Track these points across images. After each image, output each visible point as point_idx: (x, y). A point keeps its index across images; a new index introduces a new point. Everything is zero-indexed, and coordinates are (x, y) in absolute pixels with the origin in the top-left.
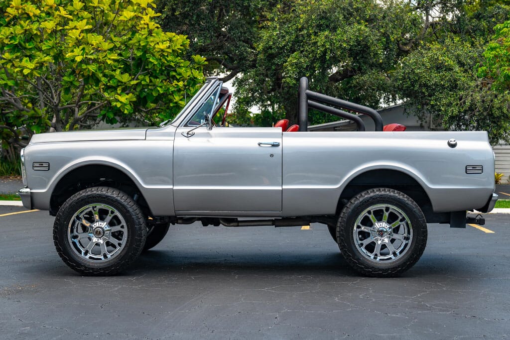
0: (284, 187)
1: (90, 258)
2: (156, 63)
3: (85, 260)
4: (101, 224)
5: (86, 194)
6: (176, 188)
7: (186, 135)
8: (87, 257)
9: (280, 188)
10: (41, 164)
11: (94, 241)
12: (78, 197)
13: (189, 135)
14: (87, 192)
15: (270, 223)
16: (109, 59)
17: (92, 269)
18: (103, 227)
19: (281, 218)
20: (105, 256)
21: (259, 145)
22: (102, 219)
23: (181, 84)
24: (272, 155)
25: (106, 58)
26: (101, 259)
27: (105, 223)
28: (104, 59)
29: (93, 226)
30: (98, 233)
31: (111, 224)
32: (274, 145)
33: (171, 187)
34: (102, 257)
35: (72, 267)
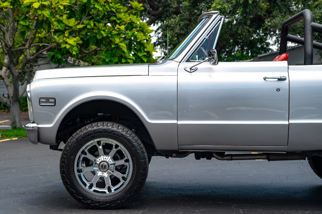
0: (291, 122)
1: (95, 191)
2: (101, 9)
3: (90, 193)
4: (105, 159)
5: (93, 129)
6: (180, 122)
7: (189, 70)
8: (92, 190)
9: (286, 123)
10: (48, 99)
11: (98, 175)
12: (85, 132)
13: (192, 71)
14: (93, 127)
15: (265, 157)
16: (61, 5)
17: (99, 202)
18: (108, 161)
19: (285, 153)
20: (109, 190)
21: (265, 79)
22: (106, 154)
23: (122, 27)
24: (278, 90)
25: (58, 4)
26: (105, 192)
27: (110, 157)
28: (57, 5)
29: (98, 160)
30: (104, 167)
31: (115, 158)
32: (280, 79)
33: (175, 122)
34: (106, 191)
35: (79, 200)
